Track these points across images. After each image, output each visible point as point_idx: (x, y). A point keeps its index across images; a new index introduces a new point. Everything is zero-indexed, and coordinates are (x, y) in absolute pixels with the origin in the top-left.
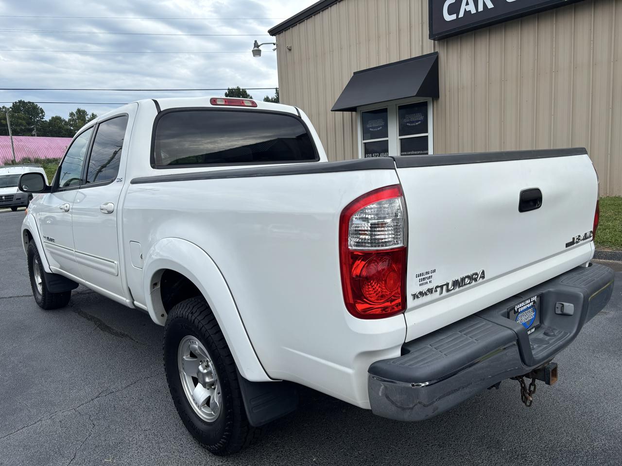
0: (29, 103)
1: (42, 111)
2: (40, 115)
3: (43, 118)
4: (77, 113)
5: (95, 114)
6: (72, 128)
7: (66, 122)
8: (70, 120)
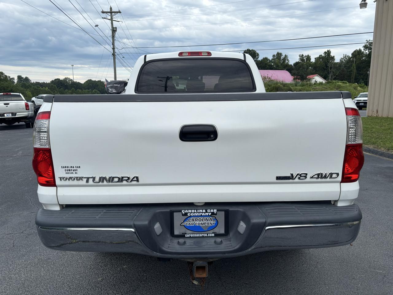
0: (252, 50)
1: (258, 55)
2: (257, 57)
3: (258, 59)
4: (276, 55)
5: (287, 55)
6: (272, 64)
7: (270, 60)
8: (272, 59)
